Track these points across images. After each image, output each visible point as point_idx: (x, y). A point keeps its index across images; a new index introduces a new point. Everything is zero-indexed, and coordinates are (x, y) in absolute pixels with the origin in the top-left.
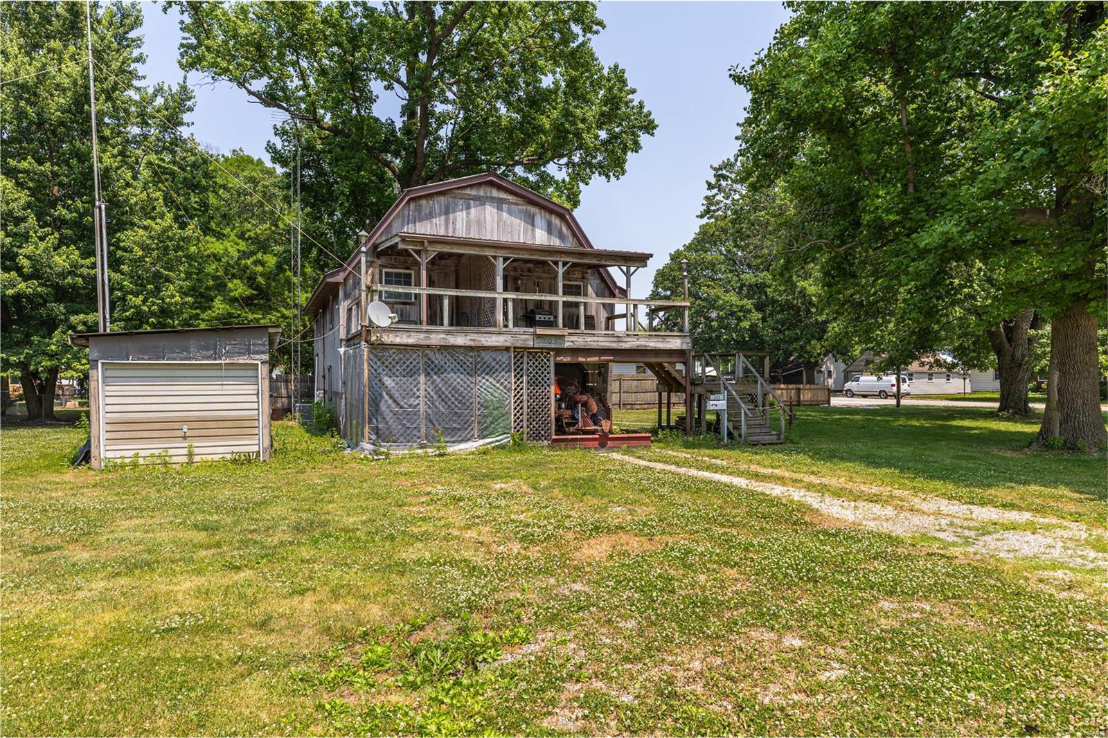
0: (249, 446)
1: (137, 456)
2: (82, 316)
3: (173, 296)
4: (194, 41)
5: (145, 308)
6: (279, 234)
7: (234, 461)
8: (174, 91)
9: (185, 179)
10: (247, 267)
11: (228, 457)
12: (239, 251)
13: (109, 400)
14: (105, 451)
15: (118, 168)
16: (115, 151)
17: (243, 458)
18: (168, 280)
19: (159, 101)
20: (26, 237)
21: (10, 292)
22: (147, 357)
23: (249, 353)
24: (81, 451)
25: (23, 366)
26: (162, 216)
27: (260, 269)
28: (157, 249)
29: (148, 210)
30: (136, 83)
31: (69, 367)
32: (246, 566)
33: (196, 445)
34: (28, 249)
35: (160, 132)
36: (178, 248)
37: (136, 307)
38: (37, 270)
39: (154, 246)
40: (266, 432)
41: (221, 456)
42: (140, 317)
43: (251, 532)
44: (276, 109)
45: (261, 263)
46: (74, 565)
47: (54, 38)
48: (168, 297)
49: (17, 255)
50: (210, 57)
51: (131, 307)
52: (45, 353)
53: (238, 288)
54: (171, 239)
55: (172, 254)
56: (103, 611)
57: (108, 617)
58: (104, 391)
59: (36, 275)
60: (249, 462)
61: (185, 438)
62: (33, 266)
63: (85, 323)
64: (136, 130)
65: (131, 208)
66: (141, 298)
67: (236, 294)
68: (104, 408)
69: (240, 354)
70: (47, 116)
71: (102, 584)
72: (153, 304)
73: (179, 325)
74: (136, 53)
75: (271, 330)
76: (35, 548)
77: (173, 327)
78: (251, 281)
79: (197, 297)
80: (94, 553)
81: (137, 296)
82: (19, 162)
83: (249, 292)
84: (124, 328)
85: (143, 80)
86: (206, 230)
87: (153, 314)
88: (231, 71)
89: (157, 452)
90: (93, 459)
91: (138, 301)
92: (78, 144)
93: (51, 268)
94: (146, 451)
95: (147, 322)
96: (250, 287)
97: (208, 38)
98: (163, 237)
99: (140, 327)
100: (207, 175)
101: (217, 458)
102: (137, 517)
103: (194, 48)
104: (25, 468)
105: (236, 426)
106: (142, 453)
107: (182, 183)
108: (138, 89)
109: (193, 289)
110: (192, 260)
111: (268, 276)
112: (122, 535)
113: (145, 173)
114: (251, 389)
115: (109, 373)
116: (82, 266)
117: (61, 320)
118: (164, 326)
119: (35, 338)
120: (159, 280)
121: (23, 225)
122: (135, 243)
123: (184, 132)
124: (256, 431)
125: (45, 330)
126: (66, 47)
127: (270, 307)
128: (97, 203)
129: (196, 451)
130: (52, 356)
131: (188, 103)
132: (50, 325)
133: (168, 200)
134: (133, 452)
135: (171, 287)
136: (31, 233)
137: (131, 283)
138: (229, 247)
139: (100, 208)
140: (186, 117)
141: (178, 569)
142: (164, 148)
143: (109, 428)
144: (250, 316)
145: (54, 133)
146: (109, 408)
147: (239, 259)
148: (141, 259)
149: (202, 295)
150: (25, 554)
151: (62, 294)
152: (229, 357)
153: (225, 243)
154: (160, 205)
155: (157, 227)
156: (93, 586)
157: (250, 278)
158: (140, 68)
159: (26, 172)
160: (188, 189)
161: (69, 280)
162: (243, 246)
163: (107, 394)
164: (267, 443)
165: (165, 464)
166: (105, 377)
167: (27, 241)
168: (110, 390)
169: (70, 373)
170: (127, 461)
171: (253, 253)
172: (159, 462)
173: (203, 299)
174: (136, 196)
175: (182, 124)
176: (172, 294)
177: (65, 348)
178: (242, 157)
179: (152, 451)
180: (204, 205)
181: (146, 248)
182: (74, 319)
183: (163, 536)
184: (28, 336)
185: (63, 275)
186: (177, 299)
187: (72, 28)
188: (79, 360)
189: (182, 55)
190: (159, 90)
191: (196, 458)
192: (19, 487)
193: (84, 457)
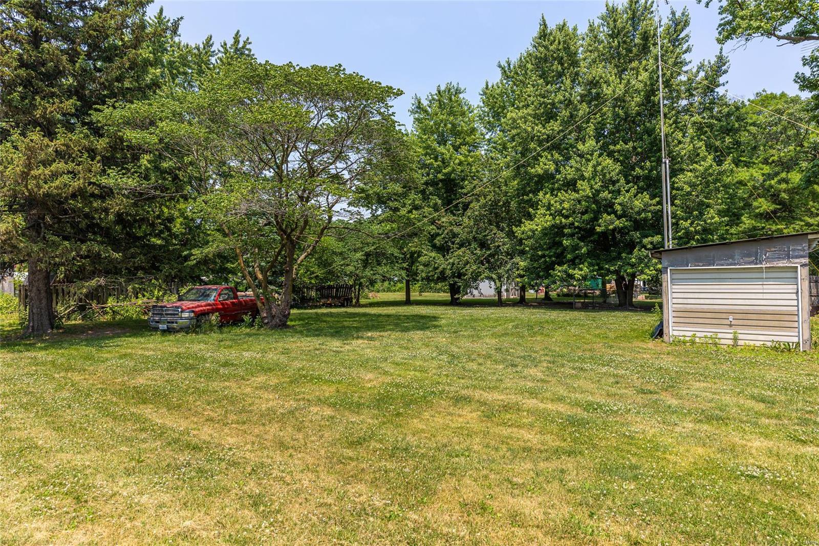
0: (788, 337)
1: (694, 336)
2: (650, 239)
3: (713, 218)
4: (730, 18)
5: (692, 229)
6: (804, 152)
7: (775, 349)
8: (712, 62)
9: (721, 127)
10: (772, 187)
11: (769, 344)
12: (763, 175)
13: (675, 295)
14: (673, 330)
15: (673, 133)
16: (671, 122)
17: (783, 346)
18: (708, 206)
19: (702, 74)
20: (619, 192)
21: (611, 227)
22: (701, 264)
23: (789, 258)
24: (656, 329)
25: (617, 272)
26: (704, 159)
27: (784, 186)
28: (701, 184)
29: (694, 157)
30: (684, 69)
31: (642, 272)
32: (811, 442)
33: (740, 332)
34: (620, 199)
35: (702, 97)
36: (717, 180)
37: (685, 229)
38: (624, 212)
39: (698, 182)
40: (806, 326)
41: (762, 343)
42: (688, 236)
43: (807, 412)
44: (806, 42)
45: (786, 181)
46: (669, 407)
47: (634, 60)
48: (709, 218)
49: (614, 204)
50: (744, 24)
51: (683, 229)
52: (629, 264)
53: (764, 205)
54: (711, 175)
55: (712, 187)
56: (696, 446)
57: (700, 450)
58: (671, 289)
59: (624, 215)
60: (789, 350)
61: (731, 325)
62: (623, 210)
63: (652, 243)
64: (684, 102)
65: (681, 159)
66: (689, 221)
67: (761, 210)
68: (672, 301)
69: (779, 258)
70: (630, 112)
71: (691, 425)
72: (698, 225)
73: (717, 239)
74: (685, 47)
75: (810, 237)
76: (642, 389)
77: (713, 241)
78: (775, 197)
79: (731, 216)
80: (680, 401)
81: (686, 221)
82: (615, 146)
83: (773, 207)
84: (677, 244)
85: (690, 64)
86: (737, 163)
87: (697, 232)
88: (762, 27)
89: (709, 335)
90: (665, 335)
91: (687, 224)
92: (648, 125)
93: (632, 208)
94: (701, 333)
95: (693, 239)
96: (774, 202)
97: (742, 9)
98: (705, 175)
99: (688, 242)
100: (739, 119)
101: (758, 344)
102: (704, 381)
103: (729, 23)
104: (625, 336)
105: (778, 319)
106: (698, 334)
107: (717, 131)
108: (686, 72)
109: (728, 210)
110: (727, 188)
111: (792, 192)
112: (696, 392)
113: (691, 131)
114: (791, 288)
115: (675, 276)
116: (651, 205)
117: (637, 242)
118: (705, 241)
119: (624, 255)
120: (702, 207)
121: (617, 185)
122: (685, 183)
123: (720, 91)
124: (796, 325)
125: (629, 250)
126: (640, 63)
127: (793, 218)
128: (664, 160)
129: (740, 336)
130: (633, 266)
131: (723, 68)
132: (631, 246)
133: (709, 147)
134: (692, 333)
135: (712, 211)
136: (622, 189)
137: (682, 212)
138: (753, 174)
139: (665, 163)
140: (722, 80)
141: (747, 429)
142: (705, 109)
143: (675, 314)
144: (774, 228)
145: (634, 122)
146: (675, 301)
147: (764, 181)
148: (689, 194)
149: (734, 214)
150: (638, 392)
151: (638, 225)
152: (770, 262)
153: (751, 169)
154: (703, 152)
155: (701, 168)
156: (685, 424)
157: (773, 196)
158: (687, 57)
159: (619, 151)
160: (724, 133)
161: (643, 215)
162: (767, 169)
163: (674, 291)
164: (807, 336)
165: (715, 344)
166: (672, 279)
167: (619, 195)
168: (676, 288)
169: (643, 277)
170: (688, 339)
171: (777, 174)
172: (710, 342)
173: (735, 218)
174: (685, 149)
175: (719, 86)
176: (712, 216)
177: (641, 260)
178: (766, 97)
179: (705, 334)
180: (738, 143)
181: (693, 186)
182: (645, 241)
183: (727, 399)
184: (620, 253)
185: (639, 213)
186: (717, 219)
187: (643, 49)
188: (648, 267)
189: (720, 33)
190: (701, 67)
191: (740, 343)
192: (624, 348)
193: (659, 332)
